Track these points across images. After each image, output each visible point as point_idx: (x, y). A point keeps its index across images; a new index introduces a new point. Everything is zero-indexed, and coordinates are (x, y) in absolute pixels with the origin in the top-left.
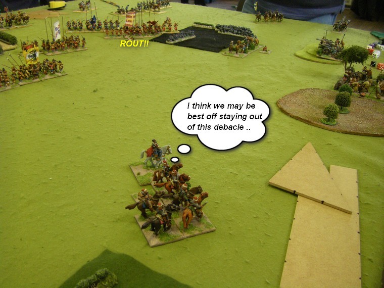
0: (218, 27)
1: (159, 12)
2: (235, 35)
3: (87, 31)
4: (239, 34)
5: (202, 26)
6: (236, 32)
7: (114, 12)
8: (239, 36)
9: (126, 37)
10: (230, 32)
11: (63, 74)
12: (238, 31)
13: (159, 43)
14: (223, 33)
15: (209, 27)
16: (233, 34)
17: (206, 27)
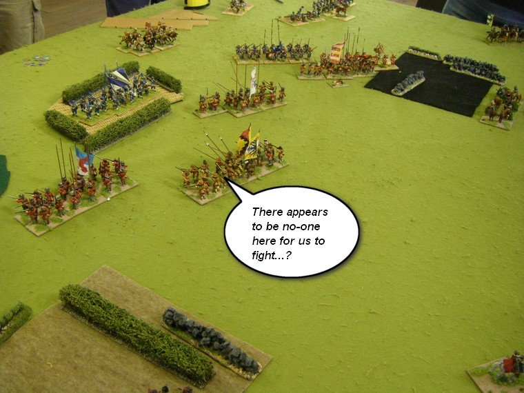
0: (447, 59)
1: (345, 16)
2: (477, 76)
3: (267, 62)
4: (482, 75)
5: (422, 55)
6: (478, 71)
7: (283, 17)
8: (483, 78)
9: (329, 77)
10: (469, 70)
11: (284, 165)
12: (482, 70)
13: (380, 93)
14: (458, 71)
15: (432, 57)
16: (474, 75)
17: (428, 56)
